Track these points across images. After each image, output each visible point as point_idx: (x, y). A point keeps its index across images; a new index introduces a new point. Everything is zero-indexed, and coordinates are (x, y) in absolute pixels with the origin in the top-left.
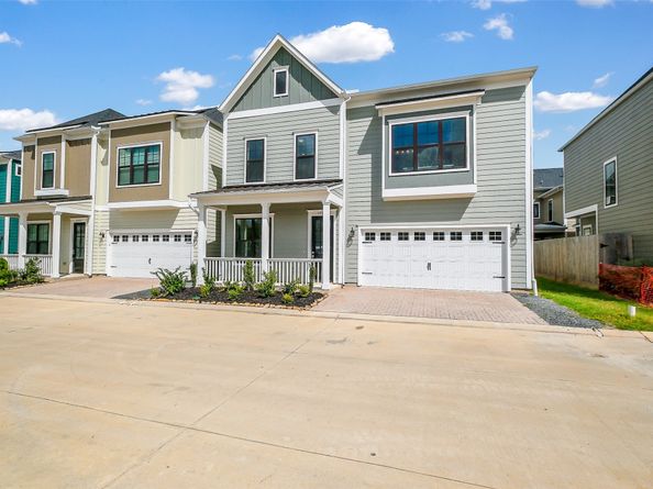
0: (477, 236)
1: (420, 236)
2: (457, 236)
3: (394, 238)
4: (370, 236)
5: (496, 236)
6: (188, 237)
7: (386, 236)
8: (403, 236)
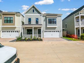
0: (57, 31)
1: (51, 31)
2: (55, 31)
3: (48, 32)
4: (45, 31)
5: (59, 31)
6: (18, 32)
7: (47, 31)
8: (49, 31)
